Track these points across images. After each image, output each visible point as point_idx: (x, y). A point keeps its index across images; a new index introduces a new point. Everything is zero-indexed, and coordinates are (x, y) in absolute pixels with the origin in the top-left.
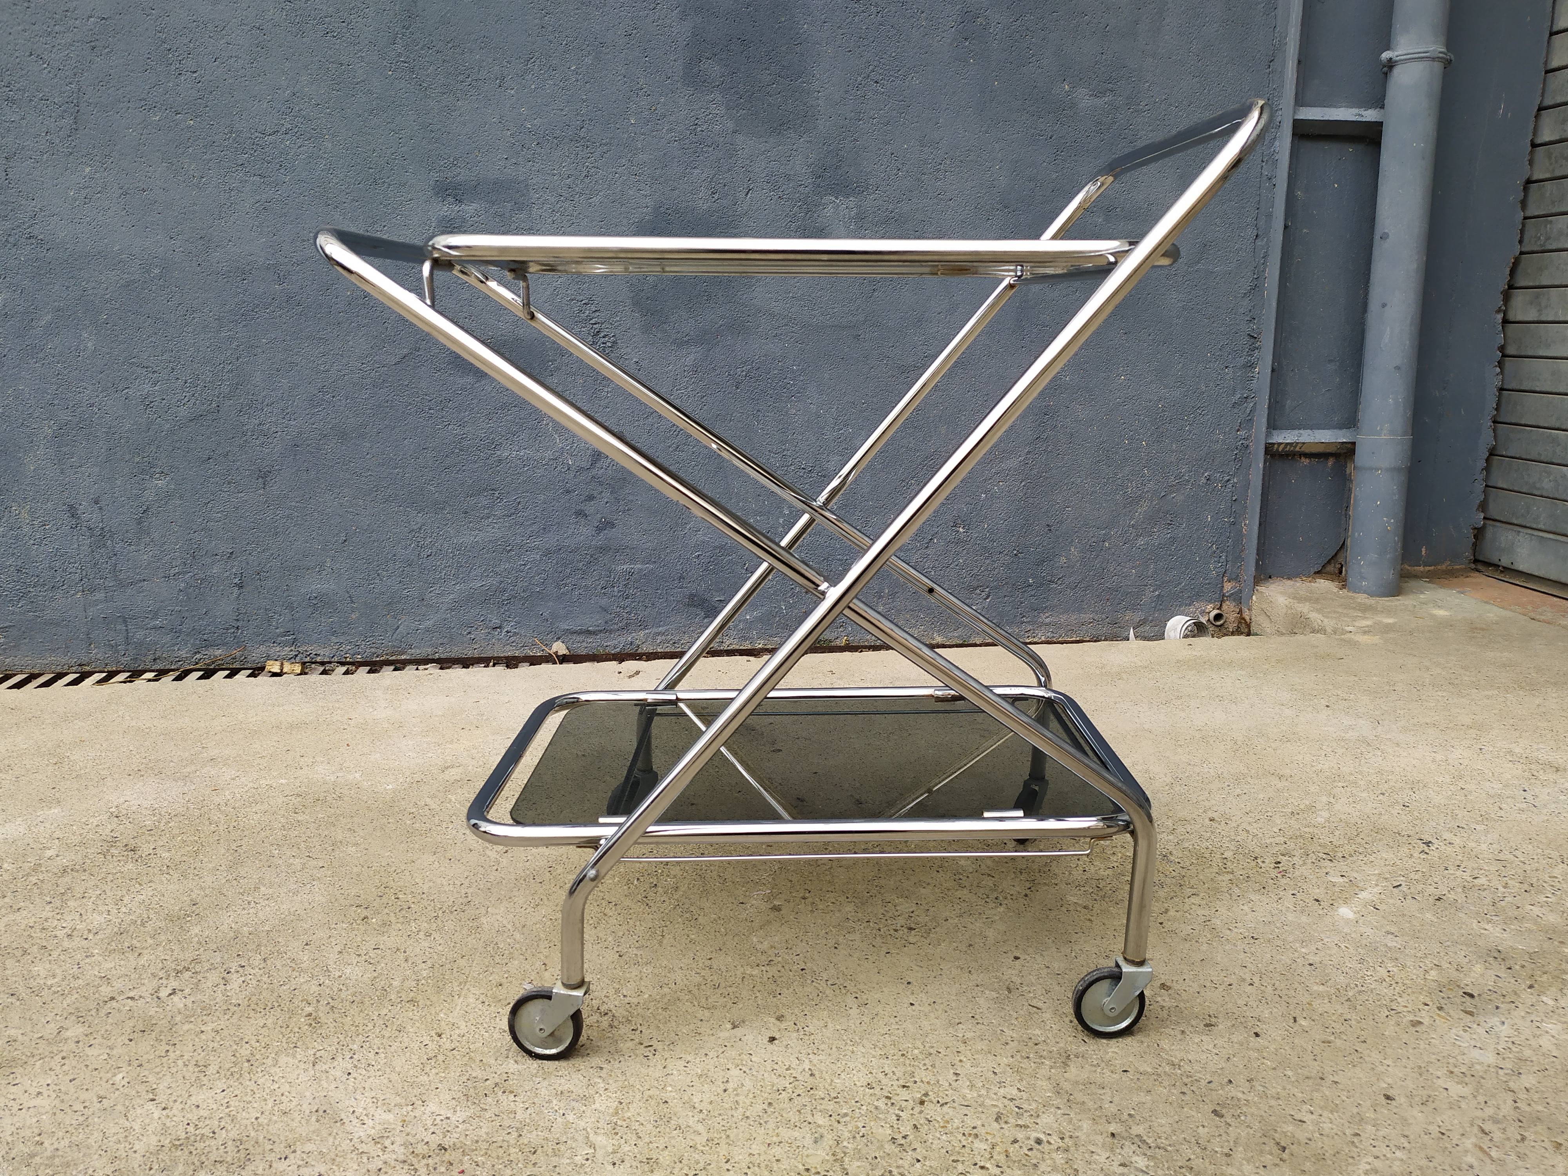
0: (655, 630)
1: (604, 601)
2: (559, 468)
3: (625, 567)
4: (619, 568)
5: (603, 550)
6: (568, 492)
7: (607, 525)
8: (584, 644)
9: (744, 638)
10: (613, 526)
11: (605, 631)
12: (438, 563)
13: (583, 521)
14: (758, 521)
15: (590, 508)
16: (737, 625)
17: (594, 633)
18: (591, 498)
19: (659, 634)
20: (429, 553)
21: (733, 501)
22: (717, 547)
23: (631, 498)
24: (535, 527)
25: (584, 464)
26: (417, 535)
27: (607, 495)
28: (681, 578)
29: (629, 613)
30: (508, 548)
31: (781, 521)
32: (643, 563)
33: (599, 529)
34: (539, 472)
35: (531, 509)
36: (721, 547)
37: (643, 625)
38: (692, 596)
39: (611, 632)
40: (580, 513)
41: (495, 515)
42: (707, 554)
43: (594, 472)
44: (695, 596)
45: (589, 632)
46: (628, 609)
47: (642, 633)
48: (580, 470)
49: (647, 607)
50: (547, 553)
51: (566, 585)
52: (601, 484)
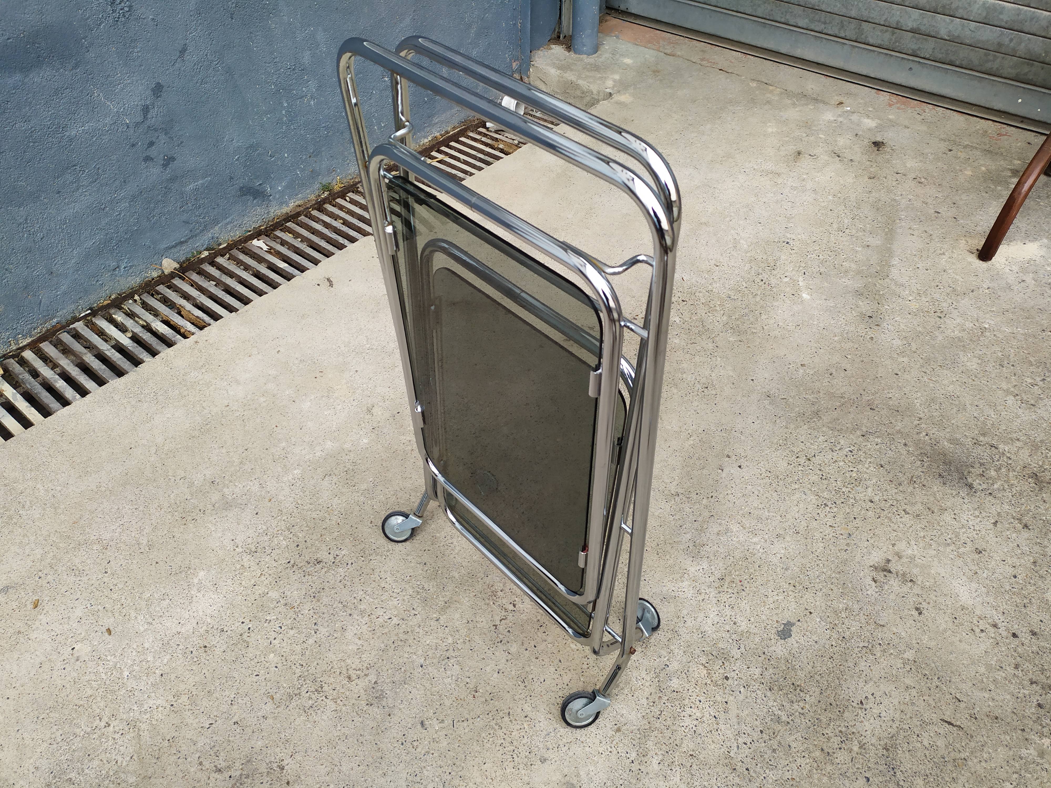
0: (225, 222)
1: (185, 217)
2: (120, 130)
3: (191, 186)
4: (188, 189)
5: (173, 179)
6: (133, 145)
7: (169, 160)
8: (182, 252)
9: (282, 203)
10: (172, 159)
11: (192, 237)
12: (53, 241)
13: (150, 164)
14: (269, 118)
15: (153, 152)
16: (275, 197)
17: (186, 242)
18: (151, 144)
19: (227, 224)
20: (42, 236)
21: (250, 109)
22: (247, 148)
23: (181, 133)
24: (117, 183)
25: (139, 119)
26: (25, 226)
27: (163, 137)
28: (231, 178)
29: (204, 218)
30: (103, 207)
31: (284, 112)
32: (203, 178)
33: (165, 166)
34: (106, 138)
35: (109, 170)
36: (251, 146)
37: (215, 222)
38: (241, 189)
39: (196, 236)
40: (148, 159)
41: (83, 186)
42: (243, 155)
43: (148, 123)
44: (243, 188)
45: (182, 243)
46: (203, 216)
47: (217, 228)
48: (137, 125)
49: (214, 208)
50: (133, 198)
51: (154, 216)
52: (156, 130)
